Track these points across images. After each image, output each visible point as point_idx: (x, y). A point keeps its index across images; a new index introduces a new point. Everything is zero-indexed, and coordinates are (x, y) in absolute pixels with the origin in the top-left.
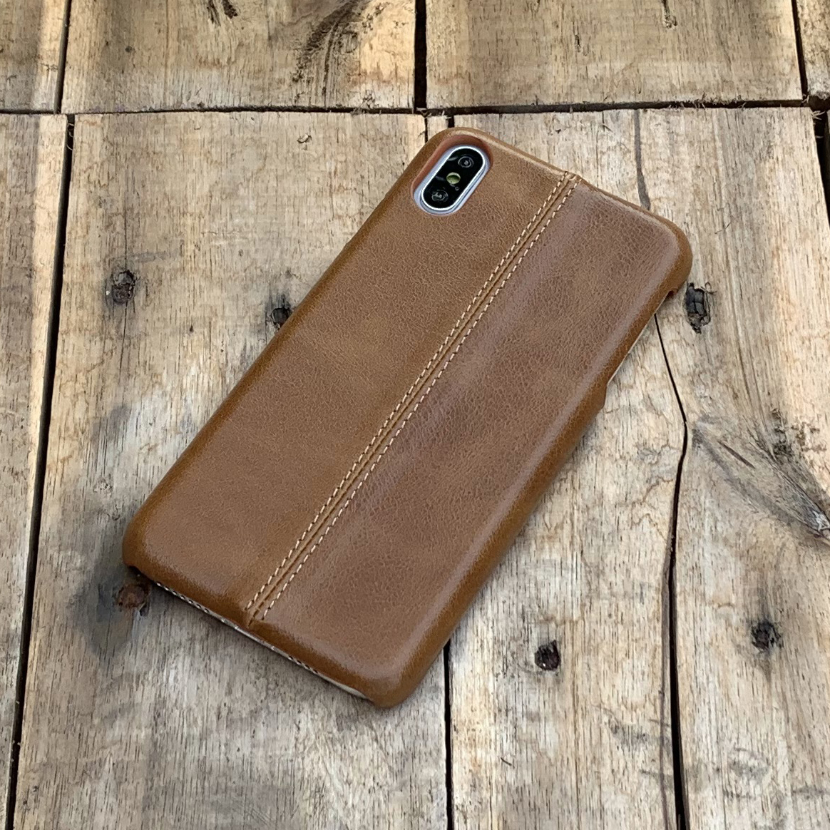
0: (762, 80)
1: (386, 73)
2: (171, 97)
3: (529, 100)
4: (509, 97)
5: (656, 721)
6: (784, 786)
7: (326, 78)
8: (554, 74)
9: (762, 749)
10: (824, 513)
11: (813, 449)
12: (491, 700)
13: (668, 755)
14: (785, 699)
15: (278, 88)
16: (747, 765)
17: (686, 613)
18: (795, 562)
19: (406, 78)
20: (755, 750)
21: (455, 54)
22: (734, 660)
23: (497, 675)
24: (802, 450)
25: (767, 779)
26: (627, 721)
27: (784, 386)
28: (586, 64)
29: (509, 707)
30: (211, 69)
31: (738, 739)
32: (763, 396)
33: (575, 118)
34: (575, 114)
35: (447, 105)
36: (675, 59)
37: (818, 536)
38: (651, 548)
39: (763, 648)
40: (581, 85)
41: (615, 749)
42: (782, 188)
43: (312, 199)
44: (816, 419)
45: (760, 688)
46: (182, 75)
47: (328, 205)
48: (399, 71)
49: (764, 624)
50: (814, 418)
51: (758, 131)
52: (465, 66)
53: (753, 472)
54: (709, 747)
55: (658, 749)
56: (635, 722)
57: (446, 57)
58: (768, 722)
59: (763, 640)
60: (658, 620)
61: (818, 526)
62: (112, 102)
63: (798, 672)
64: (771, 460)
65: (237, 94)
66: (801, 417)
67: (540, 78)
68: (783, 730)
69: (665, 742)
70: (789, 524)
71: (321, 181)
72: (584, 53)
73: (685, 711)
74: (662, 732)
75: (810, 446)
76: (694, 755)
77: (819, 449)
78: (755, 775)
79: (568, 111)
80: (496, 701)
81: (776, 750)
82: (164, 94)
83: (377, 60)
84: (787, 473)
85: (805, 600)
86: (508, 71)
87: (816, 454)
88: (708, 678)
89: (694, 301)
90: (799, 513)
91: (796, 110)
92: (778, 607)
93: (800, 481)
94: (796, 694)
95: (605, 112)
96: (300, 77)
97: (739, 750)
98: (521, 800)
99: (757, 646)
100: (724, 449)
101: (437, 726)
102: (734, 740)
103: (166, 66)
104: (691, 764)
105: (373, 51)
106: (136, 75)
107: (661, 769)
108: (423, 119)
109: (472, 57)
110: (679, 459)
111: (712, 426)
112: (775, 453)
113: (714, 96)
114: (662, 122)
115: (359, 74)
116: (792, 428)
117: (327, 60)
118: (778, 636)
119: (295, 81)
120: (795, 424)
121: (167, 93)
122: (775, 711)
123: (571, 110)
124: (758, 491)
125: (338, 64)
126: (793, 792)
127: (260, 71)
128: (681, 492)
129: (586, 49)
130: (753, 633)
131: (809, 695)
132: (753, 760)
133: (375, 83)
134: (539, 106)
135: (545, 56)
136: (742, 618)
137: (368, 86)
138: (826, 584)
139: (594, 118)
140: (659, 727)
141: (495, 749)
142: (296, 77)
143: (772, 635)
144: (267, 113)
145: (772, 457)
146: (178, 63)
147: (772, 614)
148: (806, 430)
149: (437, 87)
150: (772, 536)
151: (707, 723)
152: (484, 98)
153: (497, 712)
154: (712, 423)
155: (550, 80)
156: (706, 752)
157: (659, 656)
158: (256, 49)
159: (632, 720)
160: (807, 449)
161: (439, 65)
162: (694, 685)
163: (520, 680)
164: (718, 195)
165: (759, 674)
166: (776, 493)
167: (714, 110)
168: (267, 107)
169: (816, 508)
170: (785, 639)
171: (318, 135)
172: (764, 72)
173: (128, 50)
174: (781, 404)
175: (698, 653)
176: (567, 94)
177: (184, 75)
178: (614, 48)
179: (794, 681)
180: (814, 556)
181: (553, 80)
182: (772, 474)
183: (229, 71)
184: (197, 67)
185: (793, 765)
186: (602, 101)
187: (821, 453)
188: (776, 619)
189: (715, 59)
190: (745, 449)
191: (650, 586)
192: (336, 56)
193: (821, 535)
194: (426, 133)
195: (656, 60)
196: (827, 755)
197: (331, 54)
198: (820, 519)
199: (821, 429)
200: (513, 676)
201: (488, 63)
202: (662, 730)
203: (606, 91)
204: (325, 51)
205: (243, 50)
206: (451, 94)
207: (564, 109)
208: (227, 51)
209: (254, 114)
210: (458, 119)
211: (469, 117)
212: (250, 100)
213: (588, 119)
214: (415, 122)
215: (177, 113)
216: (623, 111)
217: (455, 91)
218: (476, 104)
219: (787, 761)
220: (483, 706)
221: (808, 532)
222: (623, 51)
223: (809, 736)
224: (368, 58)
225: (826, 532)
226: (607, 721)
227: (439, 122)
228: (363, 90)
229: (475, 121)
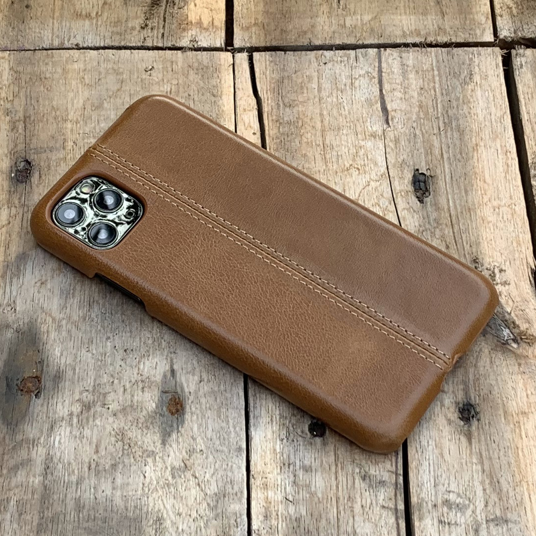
0: (465, 27)
1: (205, 23)
2: (57, 39)
3: (304, 42)
4: (291, 39)
5: (392, 472)
6: (481, 517)
7: (164, 27)
8: (322, 23)
9: (466, 491)
10: (509, 328)
11: (501, 283)
12: (278, 457)
13: (401, 496)
14: (481, 457)
15: (131, 34)
16: (455, 502)
18: (488, 362)
19: (220, 26)
20: (461, 492)
21: (253, 9)
22: (446, 430)
23: (282, 440)
25: (469, 512)
26: (372, 472)
27: (481, 240)
28: (344, 17)
29: (291, 462)
30: (84, 20)
31: (449, 484)
32: (467, 247)
33: (337, 54)
34: (337, 52)
35: (248, 45)
36: (405, 13)
37: (505, 344)
39: (467, 421)
40: (341, 31)
41: (363, 491)
42: (480, 102)
44: (503, 263)
45: (464, 449)
46: (64, 24)
48: (215, 21)
49: (467, 405)
50: (502, 262)
51: (463, 64)
52: (260, 18)
54: (429, 490)
55: (394, 491)
56: (378, 472)
57: (247, 12)
58: (470, 472)
59: (467, 416)
61: (504, 337)
62: (16, 43)
63: (490, 438)
65: (102, 37)
66: (492, 262)
67: (312, 26)
68: (480, 478)
69: (399, 486)
70: (484, 336)
72: (343, 9)
73: (412, 465)
74: (396, 480)
75: (499, 281)
76: (418, 496)
77: (505, 283)
78: (460, 509)
79: (332, 50)
80: (282, 458)
81: (475, 492)
82: (52, 37)
83: (199, 14)
85: (496, 388)
86: (290, 22)
87: (503, 287)
88: (428, 442)
89: (419, 182)
90: (491, 328)
91: (490, 49)
92: (477, 393)
94: (489, 453)
95: (357, 50)
96: (146, 25)
97: (449, 492)
98: (299, 527)
99: (462, 420)
101: (240, 475)
102: (446, 485)
103: (53, 19)
104: (416, 502)
105: (197, 7)
106: (32, 24)
107: (396, 505)
108: (232, 55)
109: (264, 12)
113: (432, 39)
114: (397, 58)
115: (187, 24)
116: (487, 269)
117: (165, 14)
118: (477, 413)
119: (143, 28)
120: (489, 266)
121: (54, 37)
122: (474, 465)
125: (173, 17)
126: (487, 521)
127: (118, 21)
129: (344, 6)
130: (460, 412)
131: (499, 454)
132: (459, 499)
133: (198, 30)
134: (312, 46)
135: (316, 11)
136: (452, 400)
137: (192, 32)
138: (510, 377)
139: (349, 54)
140: (394, 476)
141: (281, 491)
142: (143, 26)
143: (473, 413)
144: (123, 51)
146: (61, 16)
147: (473, 398)
148: (497, 271)
149: (241, 32)
151: (428, 473)
152: (274, 40)
153: (282, 465)
155: (319, 28)
156: (427, 493)
158: (116, 6)
159: (376, 470)
160: (497, 284)
161: (242, 18)
162: (418, 447)
163: (298, 443)
164: (435, 108)
165: (463, 439)
167: (433, 49)
168: (123, 47)
169: (504, 325)
170: (481, 415)
171: (159, 66)
172: (468, 22)
173: (27, 7)
174: (479, 253)
175: (421, 424)
176: (331, 37)
177: (66, 24)
178: (363, 6)
179: (487, 445)
180: (502, 358)
181: (321, 28)
183: (97, 21)
184: (75, 18)
185: (487, 503)
186: (355, 43)
187: (507, 286)
188: (475, 401)
189: (434, 13)
192: (171, 11)
193: (506, 343)
194: (233, 64)
195: (393, 14)
196: (511, 495)
197: (167, 9)
198: (506, 332)
199: (507, 269)
200: (293, 441)
201: (277, 16)
202: (396, 478)
203: (358, 35)
204: (164, 8)
205: (107, 7)
206: (251, 37)
207: (330, 48)
208: (96, 7)
209: (114, 51)
210: (256, 55)
211: (263, 53)
212: (112, 41)
213: (345, 55)
214: (226, 57)
215: (61, 51)
216: (370, 50)
217: (254, 36)
218: (268, 45)
219: (483, 499)
220: (272, 461)
221: (498, 341)
222: (370, 8)
223: (498, 482)
224: (193, 12)
225: (510, 342)
226: (358, 471)
227: (243, 57)
228: (190, 35)
229: (267, 56)
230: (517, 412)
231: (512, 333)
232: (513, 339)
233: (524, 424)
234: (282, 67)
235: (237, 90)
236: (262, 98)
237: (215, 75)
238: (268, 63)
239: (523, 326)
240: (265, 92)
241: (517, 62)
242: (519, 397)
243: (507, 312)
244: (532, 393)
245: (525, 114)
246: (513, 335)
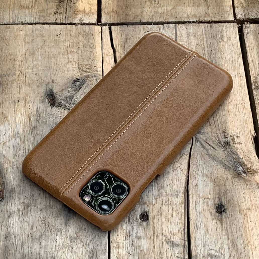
0: (220, 13)
1: (87, 11)
2: (12, 19)
3: (138, 21)
4: (131, 19)
5: (182, 239)
7: (66, 13)
8: (146, 11)
9: (220, 249)
10: (242, 166)
11: (237, 143)
12: (124, 232)
13: (186, 251)
14: (227, 232)
15: (49, 16)
16: (214, 255)
17: (193, 201)
18: (231, 183)
19: (94, 12)
20: (217, 249)
21: (111, 4)
22: (210, 218)
23: (126, 223)
24: (234, 144)
26: (172, 239)
27: (227, 121)
28: (158, 8)
29: (131, 234)
30: (26, 9)
31: (211, 245)
32: (220, 125)
33: (154, 27)
34: (154, 25)
35: (109, 22)
36: (189, 6)
38: (180, 178)
39: (220, 214)
40: (156, 15)
41: (168, 249)
42: (227, 51)
43: (61, 56)
44: (239, 133)
45: (219, 228)
47: (67, 58)
48: (92, 10)
49: (220, 205)
51: (218, 32)
52: (115, 9)
53: (216, 151)
54: (201, 248)
55: (183, 249)
56: (175, 240)
57: (108, 5)
58: (222, 240)
59: (220, 211)
60: (183, 204)
61: (239, 171)
63: (232, 222)
64: (223, 148)
65: (35, 18)
66: (233, 132)
67: (141, 13)
68: (227, 242)
69: (185, 247)
70: (229, 170)
71: (64, 49)
72: (157, 4)
73: (192, 236)
74: (184, 244)
75: (236, 142)
76: (195, 251)
77: (240, 143)
78: (217, 258)
79: (151, 25)
80: (126, 232)
81: (224, 250)
82: (9, 18)
83: (84, 6)
84: (228, 152)
85: (235, 197)
86: (130, 10)
87: (238, 145)
88: (200, 224)
90: (232, 166)
91: (232, 24)
92: (225, 199)
93: (233, 155)
94: (231, 230)
95: (164, 25)
96: (57, 12)
97: (211, 249)
99: (218, 213)
100: (206, 144)
101: (105, 242)
102: (210, 246)
103: (10, 9)
104: (194, 254)
105: (83, 3)
107: (184, 256)
108: (100, 27)
109: (117, 5)
110: (190, 147)
111: (202, 135)
112: (224, 145)
113: (203, 19)
114: (184, 29)
115: (78, 11)
116: (230, 136)
117: (66, 6)
118: (225, 209)
119: (55, 13)
120: (231, 135)
121: (10, 18)
122: (224, 236)
123: (153, 24)
124: (218, 158)
125: (70, 8)
127: (43, 10)
128: (191, 159)
129: (158, 2)
130: (217, 209)
131: (236, 230)
132: (216, 253)
133: (83, 14)
134: (141, 23)
135: (143, 5)
136: (213, 203)
137: (81, 16)
138: (242, 191)
139: (160, 27)
140: (183, 241)
141: (126, 249)
142: (55, 12)
143: (223, 209)
144: (45, 25)
145: (223, 146)
146: (14, 7)
147: (223, 202)
148: (235, 137)
149: (105, 15)
150: (223, 174)
151: (200, 240)
152: (122, 20)
153: (126, 236)
154: (202, 134)
155: (145, 13)
156: (200, 250)
157: (183, 217)
158: (41, 2)
159: (174, 239)
161: (106, 8)
162: (195, 226)
163: (134, 225)
164: (204, 54)
165: (218, 223)
166: (224, 159)
167: (203, 24)
168: (45, 23)
169: (239, 165)
170: (228, 210)
171: (63, 33)
172: (221, 10)
174: (226, 128)
175: (197, 215)
176: (151, 18)
177: (16, 11)
178: (167, 2)
179: (231, 226)
180: (238, 181)
181: (146, 13)
182: (223, 152)
183: (32, 9)
184: (21, 9)
185: (230, 255)
186: (163, 21)
187: (240, 145)
188: (224, 203)
189: (203, 6)
190: (214, 144)
191: (180, 192)
192: (70, 5)
193: (240, 174)
194: (101, 32)
195: (183, 6)
196: (242, 251)
197: (68, 4)
198: (240, 168)
199: (240, 136)
200: (132, 223)
201: (123, 7)
202: (184, 242)
203: (165, 17)
204: (66, 3)
205: (37, 3)
206: (110, 18)
207: (150, 24)
208: (31, 3)
209: (41, 25)
210: (113, 27)
211: (117, 26)
212: (39, 20)
213: (158, 27)
214: (98, 28)
215: (14, 25)
216: (171, 25)
217: (112, 18)
218: (119, 22)
219: (228, 253)
220: (121, 234)
221: (236, 173)
222: (171, 3)
223: (236, 244)
224: (81, 6)
225: (242, 173)
226: (165, 239)
227: (106, 28)
228: (79, 17)
229: (119, 28)
230: (245, 209)
231: (243, 169)
232: (243, 172)
233: (249, 215)
234: (126, 33)
235: (103, 45)
236: (116, 49)
237: (92, 37)
238: (119, 31)
239: (249, 165)
240: (117, 46)
241: (245, 31)
242: (246, 201)
243: (241, 158)
244: (253, 199)
245: (250, 57)
246: (244, 169)
